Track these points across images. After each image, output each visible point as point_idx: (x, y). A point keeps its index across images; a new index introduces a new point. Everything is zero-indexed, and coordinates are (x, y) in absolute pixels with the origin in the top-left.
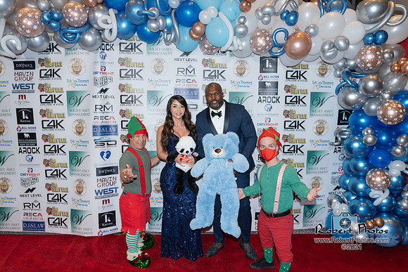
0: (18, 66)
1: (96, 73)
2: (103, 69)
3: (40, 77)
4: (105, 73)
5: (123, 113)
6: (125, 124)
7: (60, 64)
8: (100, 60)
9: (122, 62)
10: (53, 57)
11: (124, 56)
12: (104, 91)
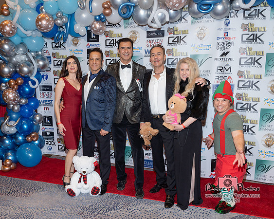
0: (149, 34)
1: (219, 38)
2: (226, 34)
3: (168, 43)
4: (228, 38)
5: (240, 74)
6: (241, 84)
7: (186, 32)
8: (223, 26)
9: (245, 27)
10: (180, 26)
11: (247, 22)
12: (225, 54)
